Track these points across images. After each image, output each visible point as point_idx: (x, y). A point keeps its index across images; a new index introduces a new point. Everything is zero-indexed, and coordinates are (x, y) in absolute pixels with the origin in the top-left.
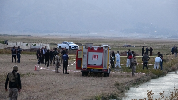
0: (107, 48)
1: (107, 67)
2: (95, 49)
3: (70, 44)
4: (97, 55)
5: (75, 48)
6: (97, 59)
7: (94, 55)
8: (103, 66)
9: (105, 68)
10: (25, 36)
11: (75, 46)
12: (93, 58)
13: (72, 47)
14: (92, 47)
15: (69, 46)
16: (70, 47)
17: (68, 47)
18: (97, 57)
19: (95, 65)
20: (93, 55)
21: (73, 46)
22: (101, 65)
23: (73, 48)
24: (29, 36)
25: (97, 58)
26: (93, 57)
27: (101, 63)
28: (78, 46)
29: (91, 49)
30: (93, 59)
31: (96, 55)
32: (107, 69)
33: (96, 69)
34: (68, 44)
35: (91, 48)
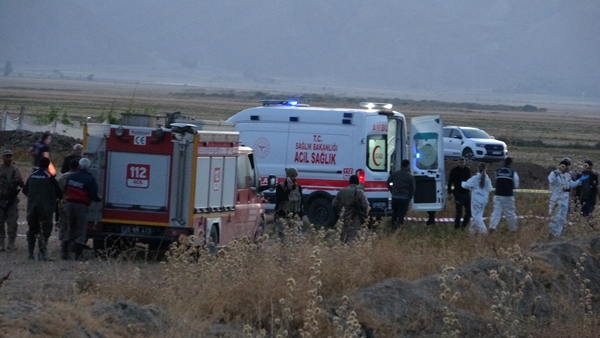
0: (188, 136)
1: (187, 222)
2: (140, 141)
3: (469, 135)
4: (147, 167)
5: (488, 154)
6: (145, 183)
7: (135, 166)
8: (172, 215)
9: (178, 225)
10: (513, 108)
11: (489, 147)
12: (129, 176)
13: (475, 149)
14: (126, 132)
15: (464, 146)
16: (467, 150)
17: (460, 151)
18: (147, 174)
19: (137, 207)
20: (130, 166)
21: (478, 145)
22: (163, 209)
23: (480, 153)
24: (528, 108)
25: (147, 178)
26: (129, 172)
27: (161, 202)
28: (500, 148)
29: (119, 137)
30: (131, 182)
31: (140, 166)
32: (187, 226)
33: (141, 227)
34: (460, 138)
35: (119, 134)
